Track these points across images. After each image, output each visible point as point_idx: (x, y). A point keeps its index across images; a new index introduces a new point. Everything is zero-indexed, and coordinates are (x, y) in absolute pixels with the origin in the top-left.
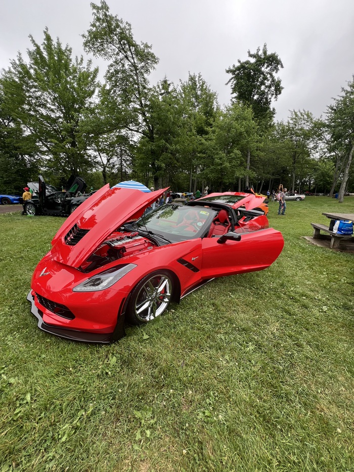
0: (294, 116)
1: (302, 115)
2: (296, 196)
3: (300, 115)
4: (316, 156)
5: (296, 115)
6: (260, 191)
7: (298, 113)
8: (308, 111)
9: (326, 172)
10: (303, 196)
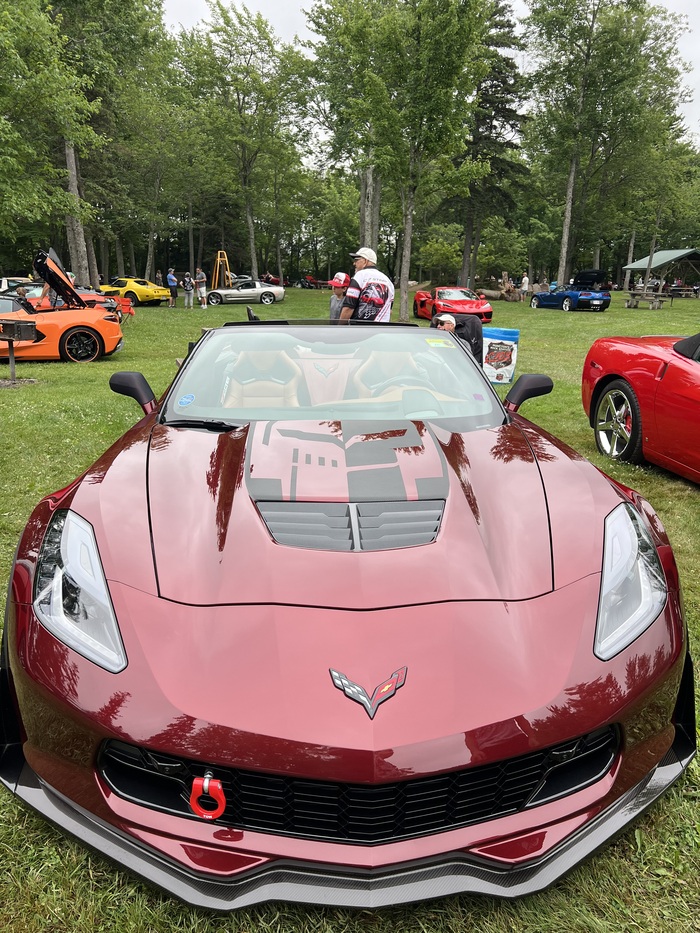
0: (221, 21)
1: (241, 22)
2: (260, 288)
3: (235, 21)
4: (309, 163)
5: (228, 22)
6: (148, 272)
7: (231, 15)
8: (259, 15)
9: (343, 216)
10: (278, 290)
